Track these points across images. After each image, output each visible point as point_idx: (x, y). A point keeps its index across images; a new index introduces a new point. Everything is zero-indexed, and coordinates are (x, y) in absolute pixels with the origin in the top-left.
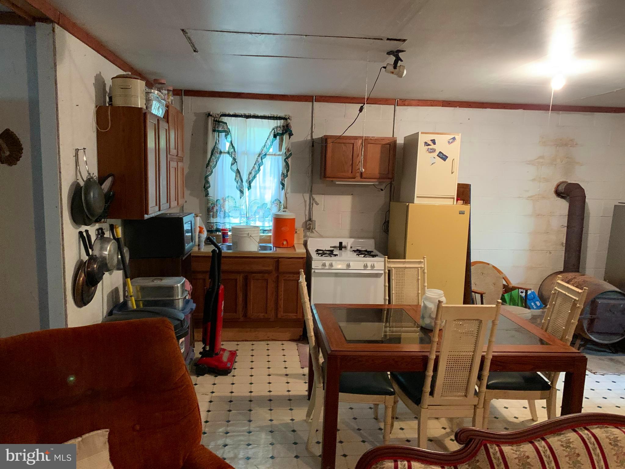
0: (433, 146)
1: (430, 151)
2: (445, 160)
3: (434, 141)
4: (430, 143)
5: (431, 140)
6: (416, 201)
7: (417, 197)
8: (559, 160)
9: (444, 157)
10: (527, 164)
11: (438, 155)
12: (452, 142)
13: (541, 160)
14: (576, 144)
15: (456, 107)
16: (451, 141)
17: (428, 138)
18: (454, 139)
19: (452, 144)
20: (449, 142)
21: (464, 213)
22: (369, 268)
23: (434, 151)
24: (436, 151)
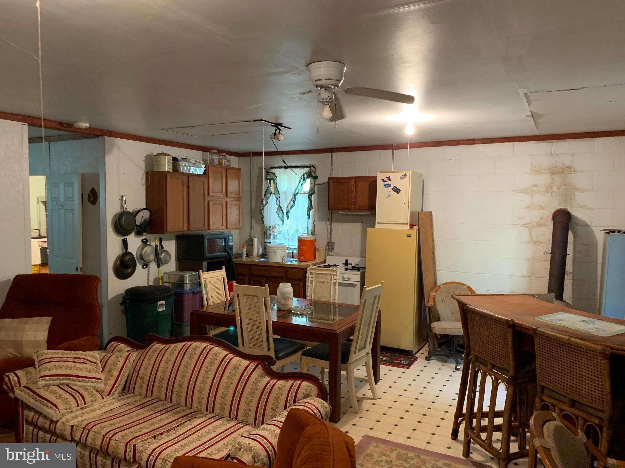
0: (388, 182)
1: (386, 186)
2: (398, 193)
3: (389, 178)
4: (386, 180)
5: (387, 178)
6: (377, 226)
7: (378, 223)
8: (555, 188)
9: (397, 190)
10: (520, 192)
11: (392, 190)
12: (404, 178)
13: (536, 189)
14: (574, 171)
15: (445, 146)
16: (402, 177)
17: (384, 176)
18: (405, 175)
19: (404, 179)
20: (401, 178)
21: (410, 237)
22: (347, 279)
23: (389, 186)
24: (391, 186)
